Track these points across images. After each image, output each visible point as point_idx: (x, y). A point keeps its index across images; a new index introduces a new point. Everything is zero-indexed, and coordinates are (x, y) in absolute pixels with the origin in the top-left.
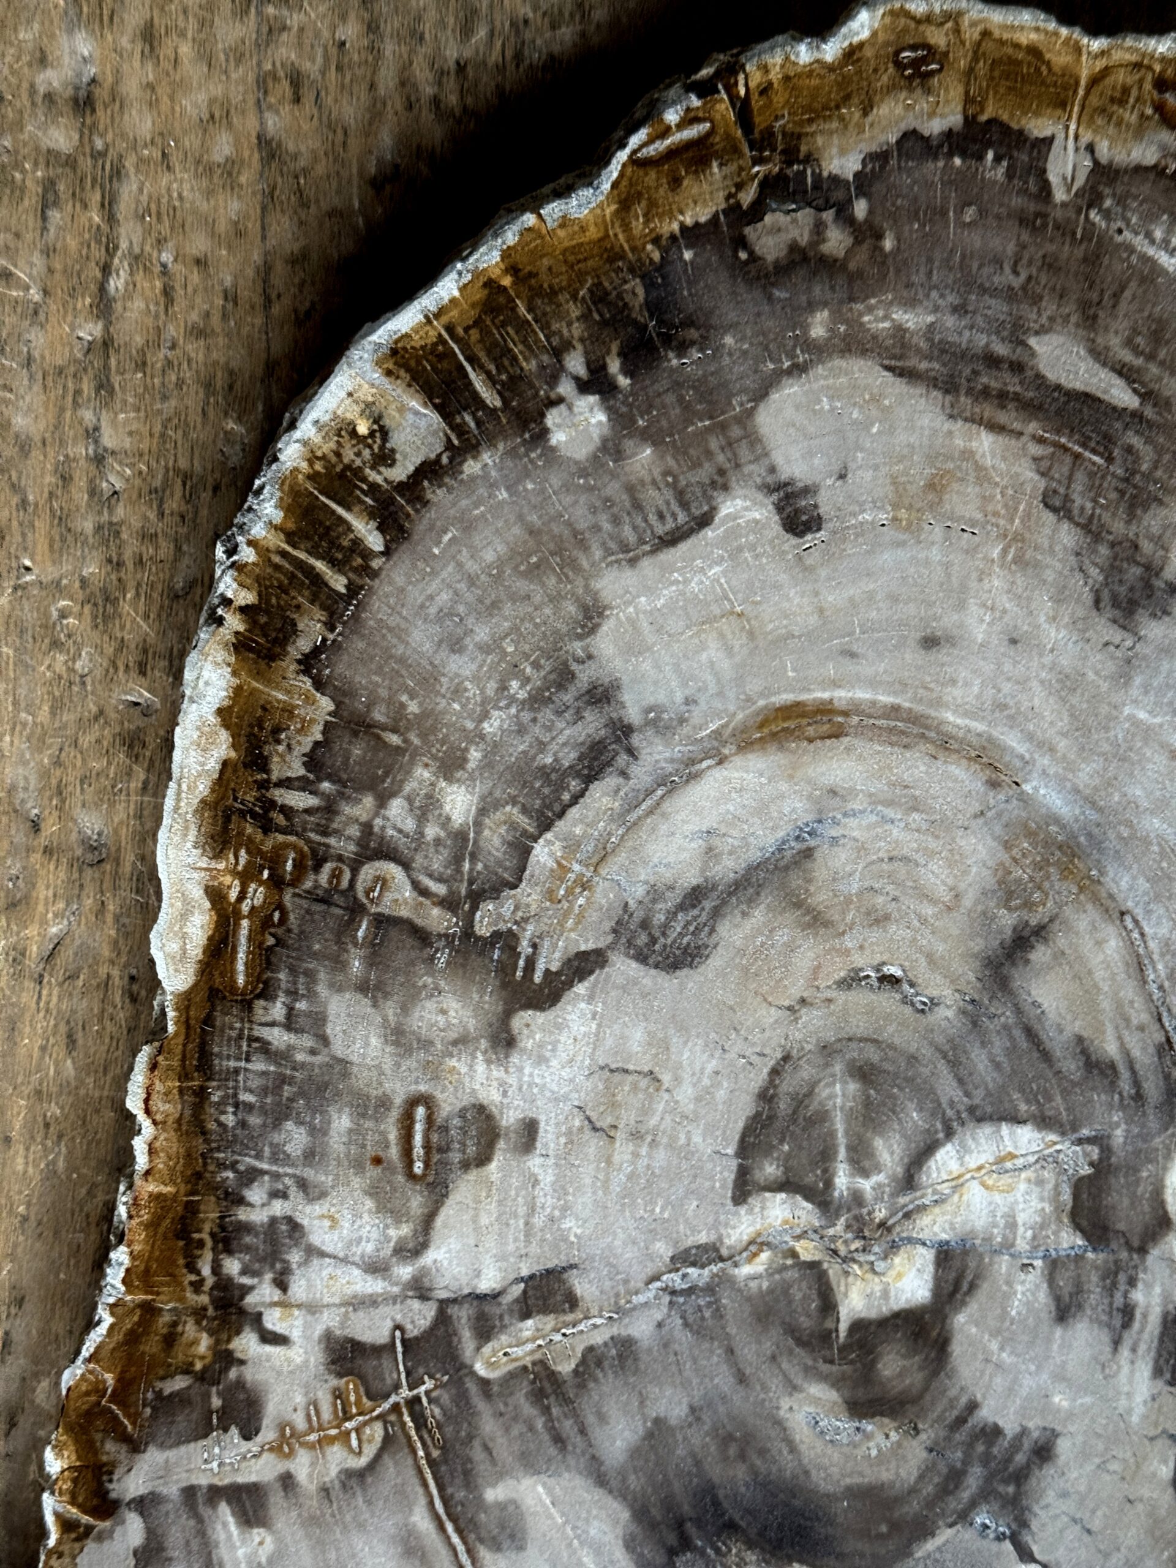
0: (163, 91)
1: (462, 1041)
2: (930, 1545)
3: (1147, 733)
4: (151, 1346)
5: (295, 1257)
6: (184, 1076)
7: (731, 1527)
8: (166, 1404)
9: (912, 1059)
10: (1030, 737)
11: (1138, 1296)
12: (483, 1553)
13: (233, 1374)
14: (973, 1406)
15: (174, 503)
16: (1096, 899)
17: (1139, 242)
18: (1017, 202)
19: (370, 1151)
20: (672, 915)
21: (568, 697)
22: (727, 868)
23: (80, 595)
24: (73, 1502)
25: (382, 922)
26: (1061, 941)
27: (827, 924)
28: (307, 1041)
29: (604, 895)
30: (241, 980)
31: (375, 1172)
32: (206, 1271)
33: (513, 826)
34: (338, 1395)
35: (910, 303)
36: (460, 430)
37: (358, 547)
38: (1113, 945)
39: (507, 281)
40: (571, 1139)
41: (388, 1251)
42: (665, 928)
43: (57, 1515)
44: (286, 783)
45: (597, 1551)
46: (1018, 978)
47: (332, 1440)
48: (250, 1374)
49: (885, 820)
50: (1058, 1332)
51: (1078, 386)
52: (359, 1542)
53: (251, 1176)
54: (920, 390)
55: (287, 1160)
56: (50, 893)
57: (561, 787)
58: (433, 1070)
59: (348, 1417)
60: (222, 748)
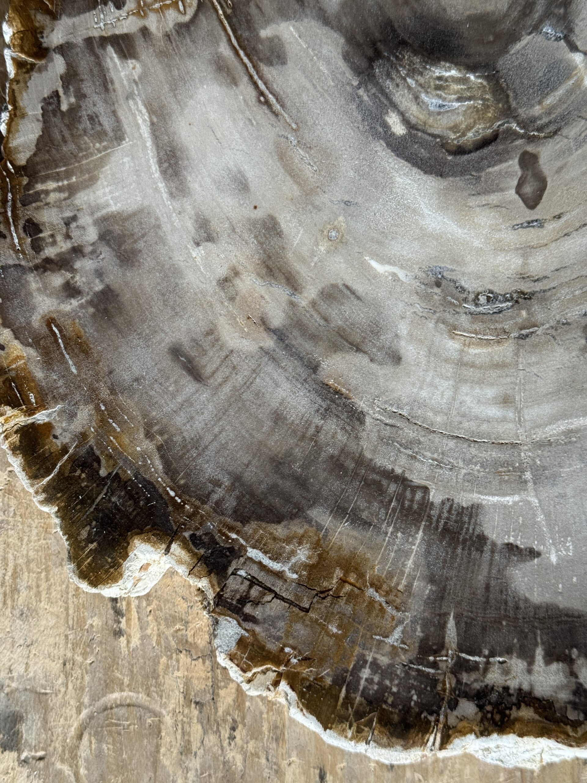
2: (518, 46)
7: (403, 43)
12: (264, 68)
24: (22, 51)
43: (13, 59)
45: (328, 62)
47: (168, 7)
52: (190, 64)
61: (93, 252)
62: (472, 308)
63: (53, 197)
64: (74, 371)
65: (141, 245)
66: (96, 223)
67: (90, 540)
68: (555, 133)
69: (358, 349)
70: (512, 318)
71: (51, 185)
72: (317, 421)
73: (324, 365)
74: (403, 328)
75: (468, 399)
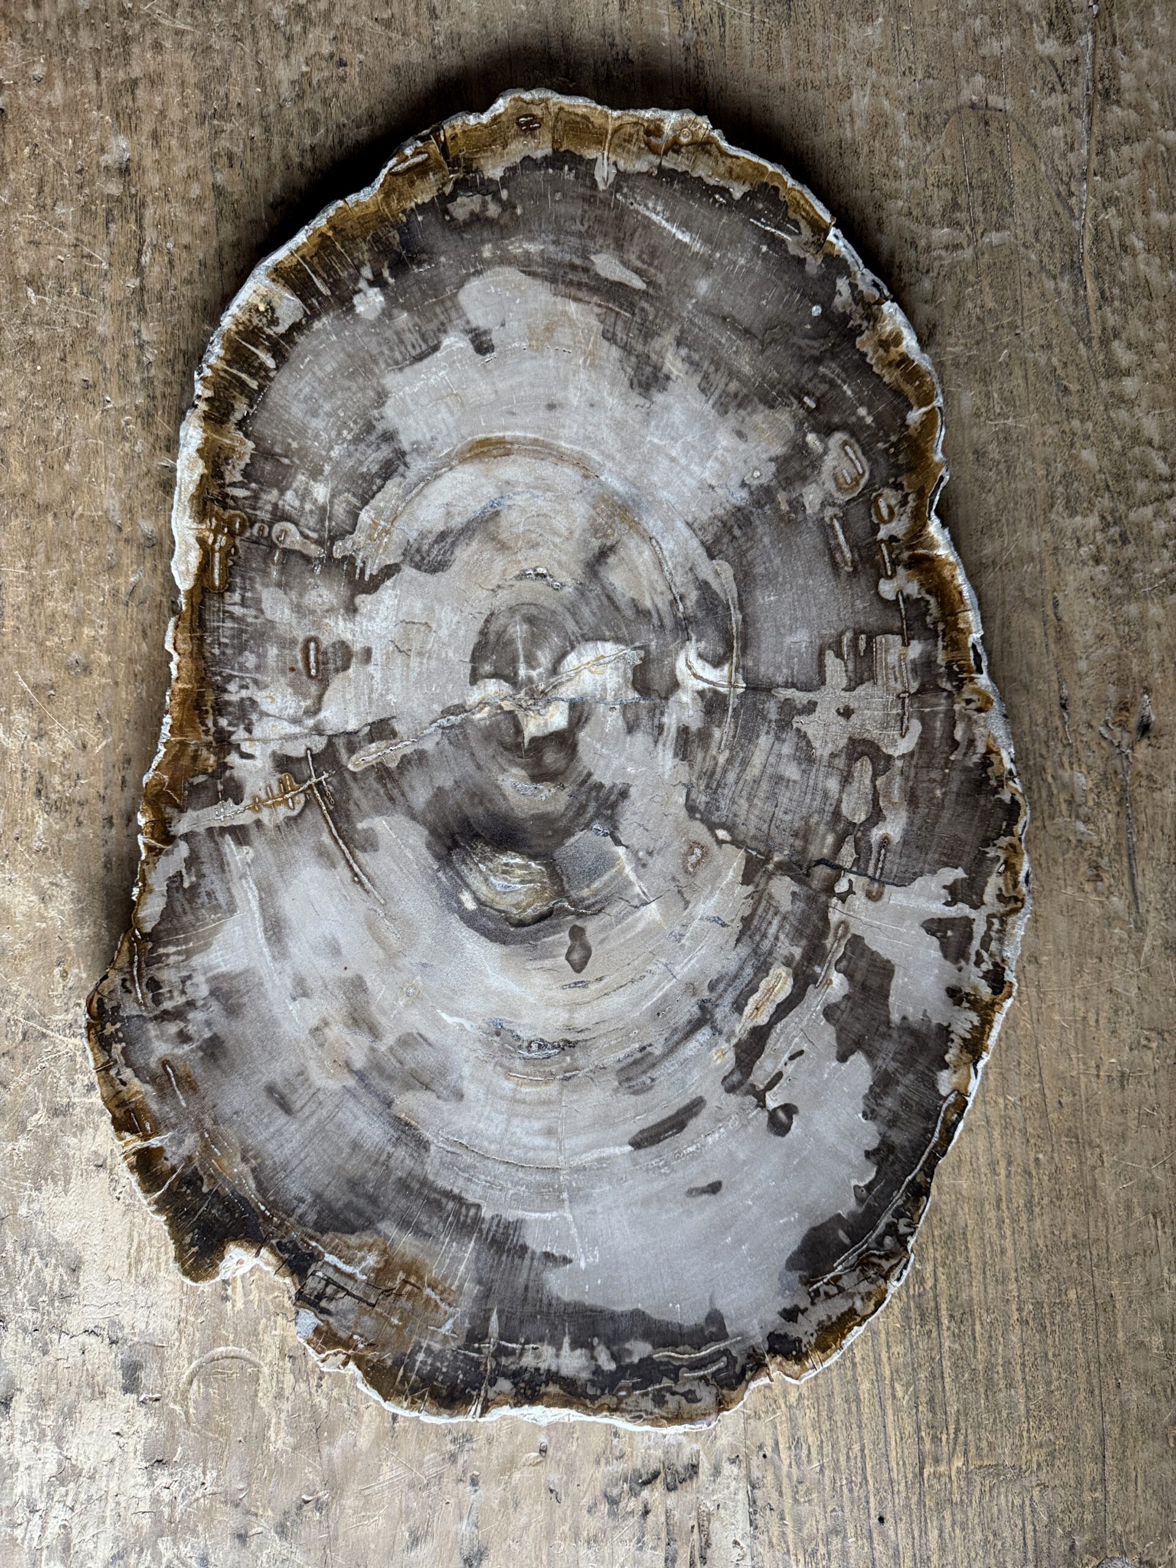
0: (164, 164)
1: (331, 610)
2: (572, 840)
3: (659, 449)
4: (185, 762)
5: (254, 717)
6: (192, 631)
7: (477, 836)
8: (195, 789)
9: (554, 612)
10: (602, 453)
11: (665, 720)
12: (358, 853)
13: (228, 773)
14: (589, 775)
15: (179, 367)
16: (638, 532)
17: (641, 209)
18: (581, 190)
19: (289, 665)
20: (431, 546)
21: (372, 438)
22: (458, 522)
23: (135, 414)
24: (152, 838)
25: (286, 552)
26: (622, 552)
27: (508, 548)
28: (252, 612)
29: (397, 536)
30: (217, 583)
31: (292, 675)
32: (210, 724)
33: (349, 503)
34: (281, 781)
35: (532, 240)
36: (311, 307)
37: (262, 366)
38: (647, 554)
39: (330, 233)
40: (388, 657)
41: (301, 712)
42: (429, 552)
43: (145, 844)
44: (233, 485)
45: (413, 849)
46: (603, 572)
47: (280, 803)
48: (236, 773)
49: (533, 496)
50: (628, 738)
51: (616, 279)
52: (296, 851)
53: (229, 678)
54: (538, 282)
55: (247, 670)
56: (129, 561)
57: (372, 483)
58: (317, 625)
59: (286, 792)
60: (200, 468)
61: (204, 1005)
62: (526, 1054)
63: (172, 959)
64: (184, 1104)
65: (245, 999)
66: (208, 981)
67: (191, 1244)
68: (600, 911)
69: (427, 1087)
70: (558, 1063)
71: (172, 949)
72: (389, 1148)
73: (397, 1101)
74: (466, 1070)
75: (518, 1130)
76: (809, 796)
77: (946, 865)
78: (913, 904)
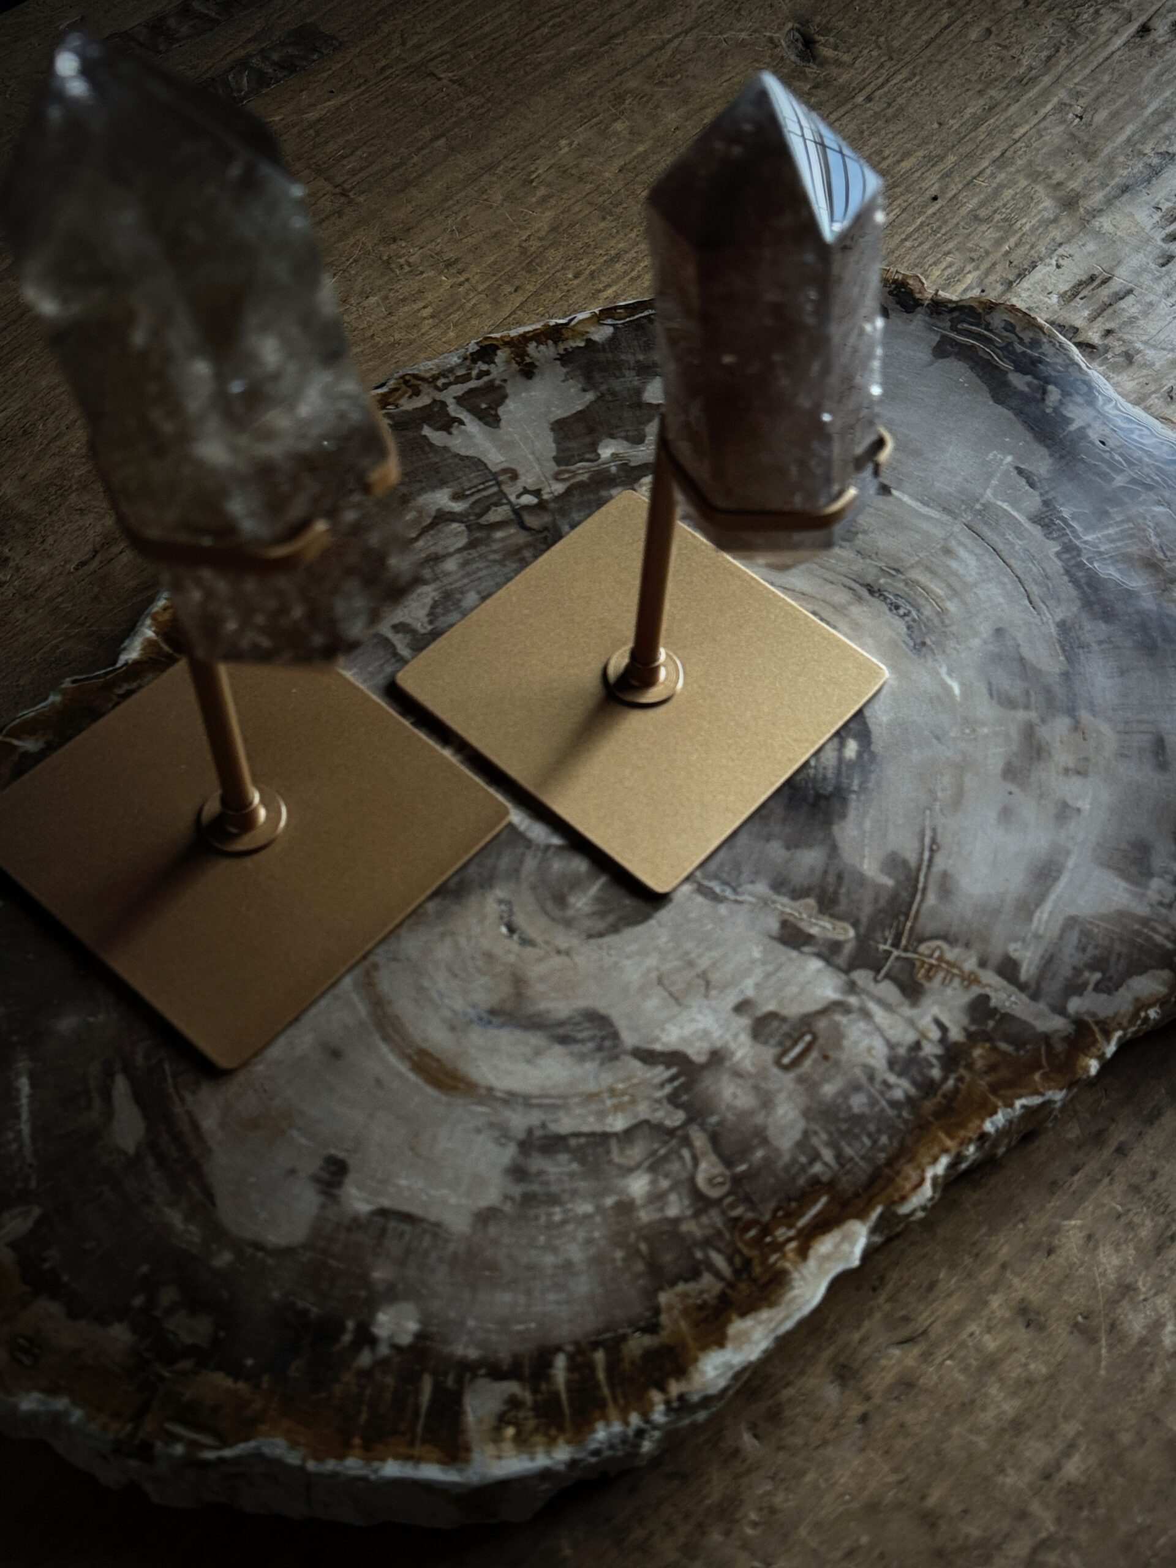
1: (737, 1074)
4: (1004, 1073)
5: (902, 1051)
6: (890, 1180)
8: (1017, 1043)
9: (533, 888)
12: (913, 865)
13: (973, 1028)
18: (61, 1229)
19: (825, 1065)
20: (583, 1041)
21: (536, 1188)
22: (536, 1039)
23: (736, 1527)
24: (1095, 1041)
25: (728, 1162)
27: (513, 974)
28: (815, 1141)
29: (607, 1079)
30: (824, 1200)
31: (832, 1054)
32: (951, 1082)
33: (622, 1150)
34: (929, 978)
35: (168, 1227)
36: (460, 1381)
37: (572, 1367)
39: (357, 1441)
40: (723, 988)
41: (853, 1016)
42: (592, 1038)
43: (1108, 1041)
44: (718, 1275)
45: (860, 825)
47: (948, 963)
48: (965, 1021)
49: (441, 995)
51: (136, 1109)
52: (968, 914)
53: (894, 1104)
54: (211, 1179)
55: (870, 1097)
56: (883, 1374)
57: (581, 1147)
58: (763, 1074)
59: (932, 966)
60: (738, 1326)
61: (1166, 872)
62: (914, 614)
63: (1165, 930)
65: (1124, 846)
66: (1146, 887)
69: (1022, 660)
70: (894, 586)
71: (1159, 939)
72: (1095, 647)
73: (1057, 670)
74: (976, 642)
75: (973, 573)
76: (480, 574)
77: (431, 445)
78: (488, 445)
